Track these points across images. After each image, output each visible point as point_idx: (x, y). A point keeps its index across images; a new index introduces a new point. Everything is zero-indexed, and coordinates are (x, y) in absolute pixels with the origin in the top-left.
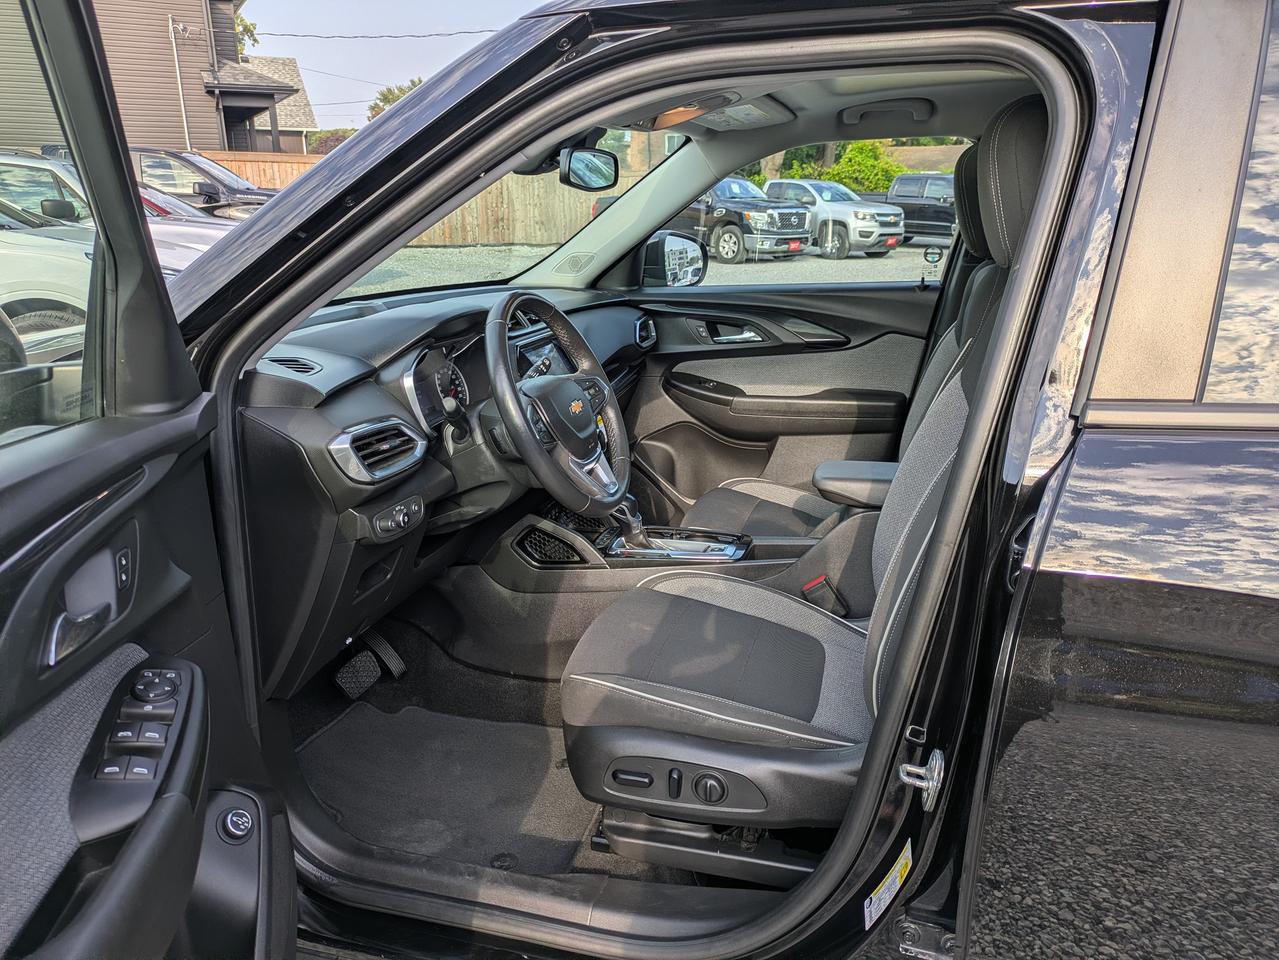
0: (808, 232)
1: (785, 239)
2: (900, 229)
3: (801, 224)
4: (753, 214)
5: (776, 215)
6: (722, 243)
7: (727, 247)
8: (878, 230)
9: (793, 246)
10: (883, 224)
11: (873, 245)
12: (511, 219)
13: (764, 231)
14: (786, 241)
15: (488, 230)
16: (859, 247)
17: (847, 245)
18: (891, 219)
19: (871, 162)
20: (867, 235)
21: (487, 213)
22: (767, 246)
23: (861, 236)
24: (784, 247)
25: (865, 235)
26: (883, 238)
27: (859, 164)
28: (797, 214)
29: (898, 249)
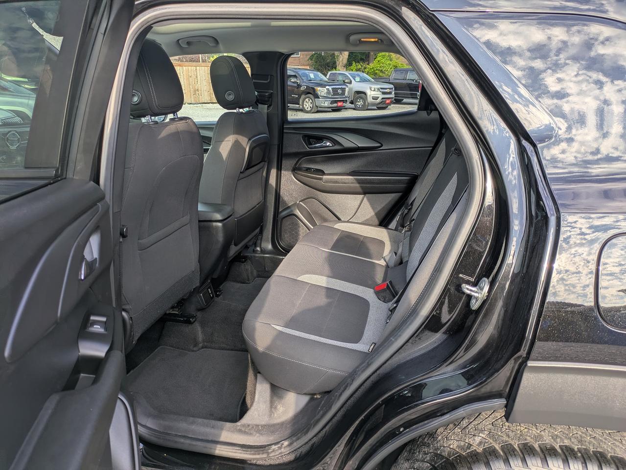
0: (346, 97)
1: (335, 101)
2: (393, 96)
3: (343, 93)
4: (319, 88)
5: (330, 89)
6: (305, 103)
7: (307, 105)
8: (381, 96)
9: (340, 104)
10: (384, 93)
11: (379, 103)
12: (202, 90)
13: (325, 97)
14: (336, 102)
15: (190, 95)
16: (373, 104)
17: (367, 104)
18: (388, 91)
19: (389, 62)
20: (376, 98)
21: (190, 87)
22: (326, 104)
23: (373, 99)
24: (335, 105)
25: (375, 98)
26: (384, 100)
27: (383, 64)
28: (341, 88)
29: (392, 105)
